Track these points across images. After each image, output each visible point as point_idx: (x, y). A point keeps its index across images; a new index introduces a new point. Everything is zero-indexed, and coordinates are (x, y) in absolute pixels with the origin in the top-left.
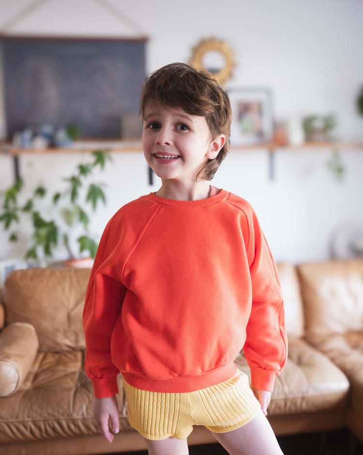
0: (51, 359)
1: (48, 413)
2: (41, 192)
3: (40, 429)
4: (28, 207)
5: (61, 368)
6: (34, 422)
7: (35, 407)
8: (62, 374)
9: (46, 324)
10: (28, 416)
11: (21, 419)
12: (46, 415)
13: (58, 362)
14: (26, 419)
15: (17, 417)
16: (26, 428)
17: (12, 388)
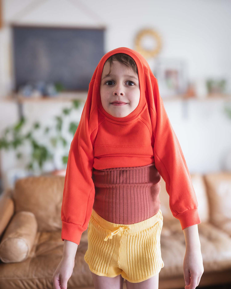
0: (45, 236)
1: (49, 274)
2: (37, 126)
3: (42, 283)
4: (29, 136)
5: (53, 242)
6: (39, 280)
7: (40, 269)
8: (54, 246)
9: (42, 213)
10: (35, 275)
11: (30, 277)
12: (47, 275)
13: (51, 238)
14: (34, 277)
15: (28, 276)
16: (33, 283)
17: (23, 256)
